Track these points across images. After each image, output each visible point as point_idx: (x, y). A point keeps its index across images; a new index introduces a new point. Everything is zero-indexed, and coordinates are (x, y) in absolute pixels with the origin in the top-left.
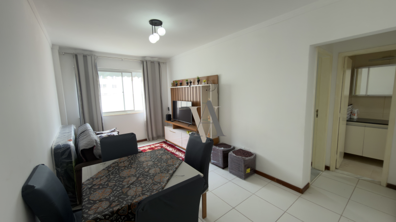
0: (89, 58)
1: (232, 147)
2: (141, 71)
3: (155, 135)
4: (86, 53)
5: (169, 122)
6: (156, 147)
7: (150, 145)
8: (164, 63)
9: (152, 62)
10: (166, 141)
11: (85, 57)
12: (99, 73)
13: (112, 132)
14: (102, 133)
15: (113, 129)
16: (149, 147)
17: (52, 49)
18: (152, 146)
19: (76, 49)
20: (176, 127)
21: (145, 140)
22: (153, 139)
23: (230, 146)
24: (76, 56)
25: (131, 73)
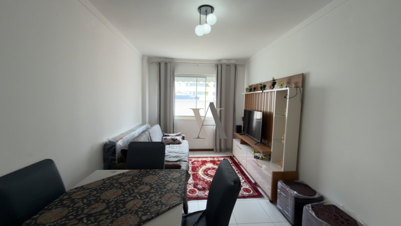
0: (169, 65)
1: (316, 196)
2: (215, 75)
3: (223, 147)
4: (167, 61)
5: (238, 135)
6: (219, 161)
7: (214, 157)
8: (242, 65)
9: (228, 65)
10: (234, 156)
11: (166, 64)
12: (176, 78)
13: (177, 136)
14: (169, 136)
15: (179, 133)
16: (212, 159)
17: (142, 59)
18: (216, 159)
19: (160, 58)
20: (243, 143)
21: (212, 150)
22: (221, 151)
23: (314, 192)
24: (160, 63)
25: (206, 77)
